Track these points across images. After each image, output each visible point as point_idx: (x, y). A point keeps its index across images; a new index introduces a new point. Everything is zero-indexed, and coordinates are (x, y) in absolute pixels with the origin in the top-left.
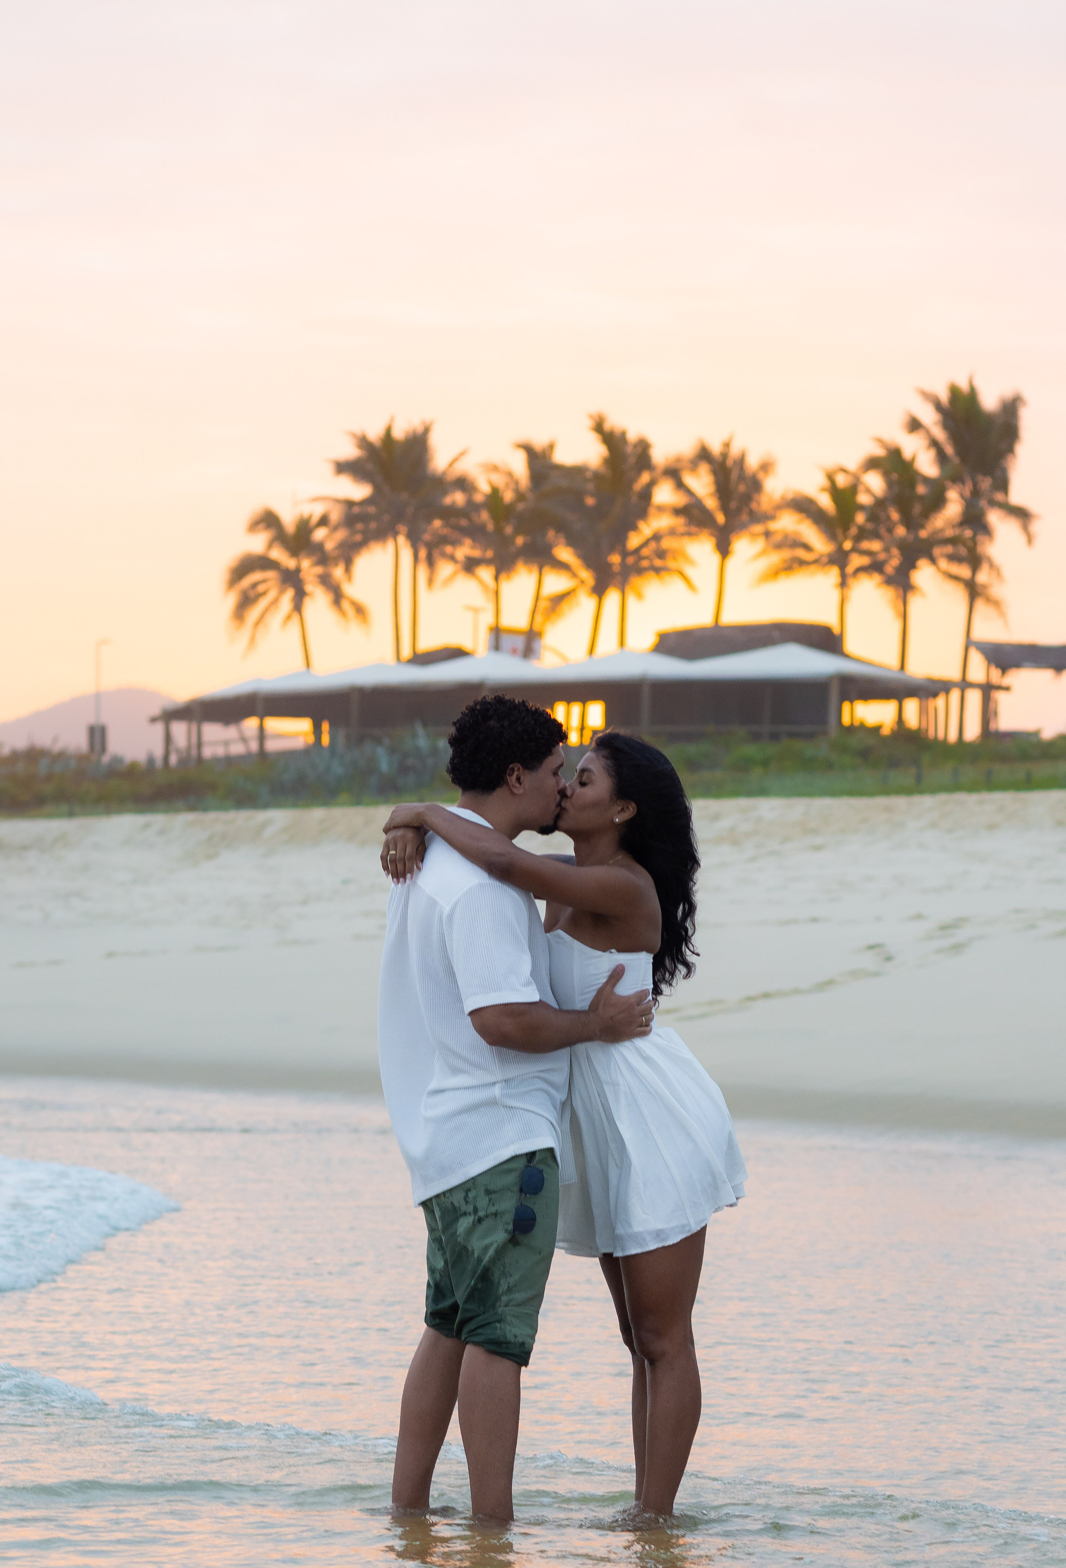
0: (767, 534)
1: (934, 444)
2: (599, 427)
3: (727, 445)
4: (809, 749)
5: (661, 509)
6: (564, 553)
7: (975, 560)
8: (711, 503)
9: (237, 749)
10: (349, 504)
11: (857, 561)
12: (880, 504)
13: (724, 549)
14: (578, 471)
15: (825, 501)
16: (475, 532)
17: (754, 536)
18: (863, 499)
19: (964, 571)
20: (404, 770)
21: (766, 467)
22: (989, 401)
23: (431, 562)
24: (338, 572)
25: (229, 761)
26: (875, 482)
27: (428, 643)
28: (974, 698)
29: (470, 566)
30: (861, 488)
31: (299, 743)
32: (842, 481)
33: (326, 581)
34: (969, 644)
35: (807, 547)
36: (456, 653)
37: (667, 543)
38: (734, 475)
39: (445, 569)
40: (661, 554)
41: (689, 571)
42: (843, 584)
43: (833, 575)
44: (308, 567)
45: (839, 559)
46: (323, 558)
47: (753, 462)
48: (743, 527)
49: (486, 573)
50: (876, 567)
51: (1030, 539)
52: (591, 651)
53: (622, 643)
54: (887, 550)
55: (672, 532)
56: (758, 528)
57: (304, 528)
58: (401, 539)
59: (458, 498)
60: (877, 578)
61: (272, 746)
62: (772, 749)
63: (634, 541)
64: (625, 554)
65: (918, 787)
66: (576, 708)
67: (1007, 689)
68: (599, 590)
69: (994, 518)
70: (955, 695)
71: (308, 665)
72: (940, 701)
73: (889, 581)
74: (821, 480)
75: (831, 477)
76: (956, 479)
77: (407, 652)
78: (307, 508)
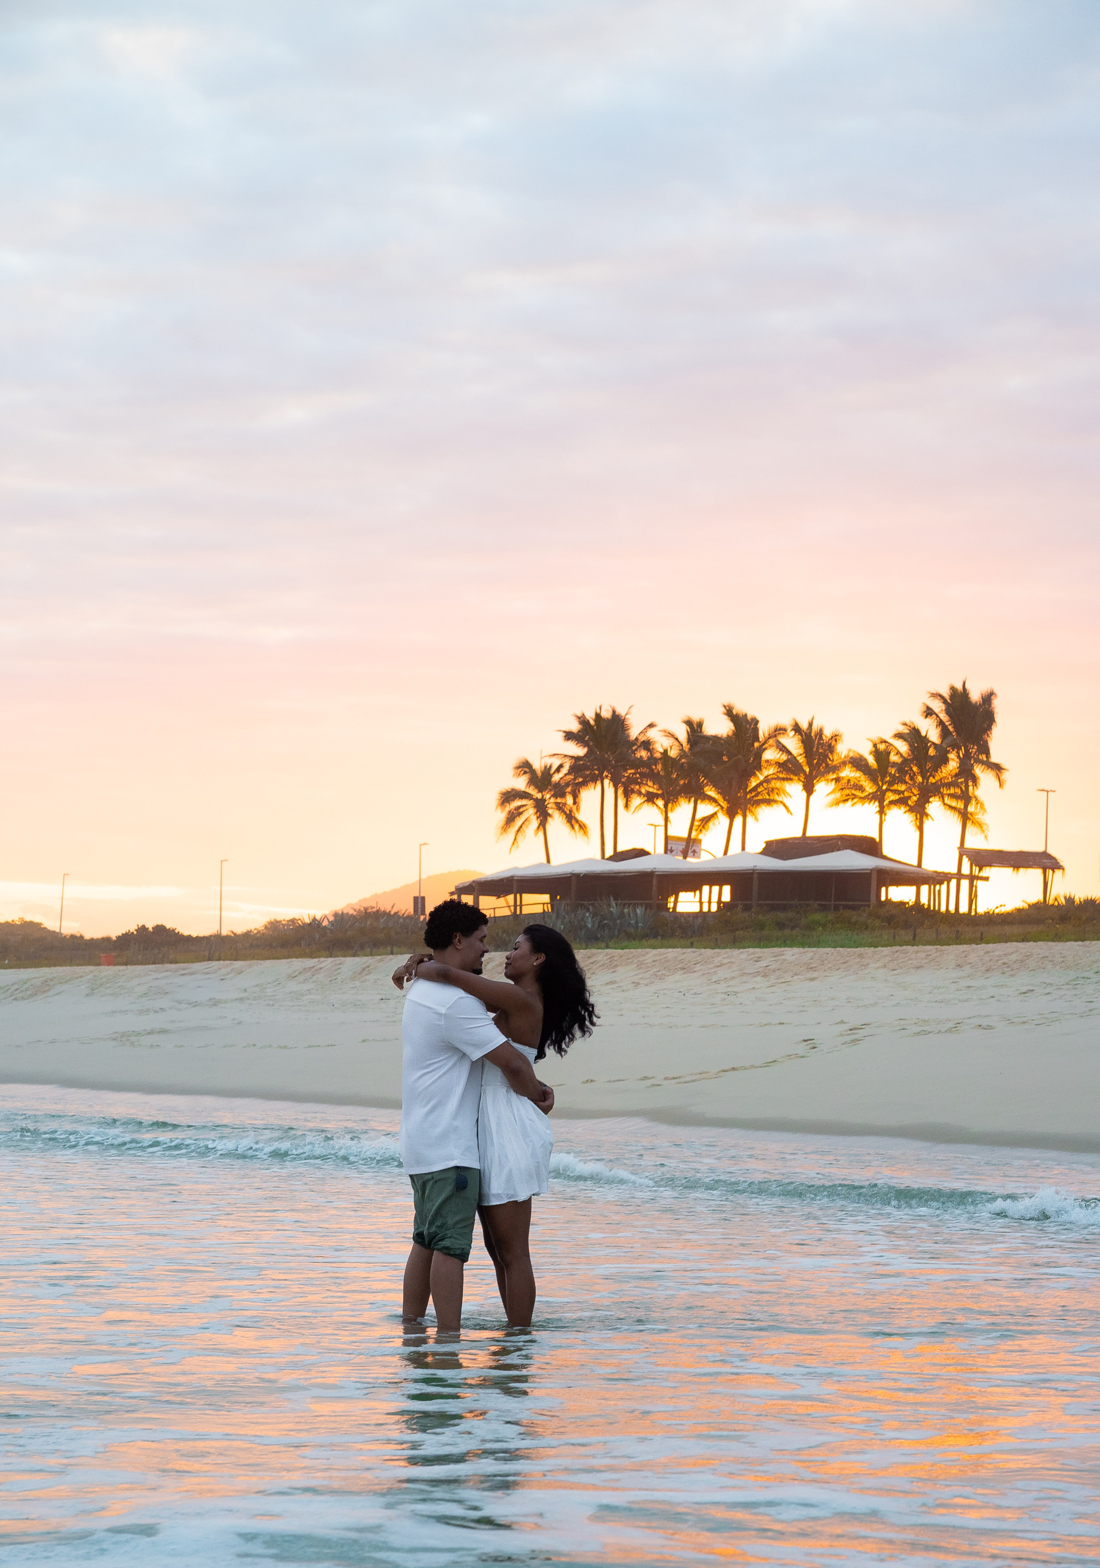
1: (941, 723)
2: (729, 712)
3: (811, 723)
4: (854, 916)
5: (769, 763)
6: (711, 792)
7: (966, 798)
8: (801, 759)
9: (507, 912)
10: (577, 759)
11: (890, 797)
12: (905, 761)
13: (809, 789)
14: (716, 739)
15: (871, 760)
16: (654, 777)
17: (829, 781)
18: (894, 758)
19: (960, 805)
20: (602, 926)
21: (835, 737)
22: (975, 696)
23: (627, 794)
24: (569, 800)
25: (498, 919)
26: (903, 747)
27: (623, 847)
28: (965, 884)
29: (650, 798)
30: (893, 751)
31: (539, 909)
32: (882, 747)
33: (560, 807)
34: (963, 851)
35: (861, 788)
36: (641, 853)
37: (773, 784)
38: (816, 742)
39: (636, 800)
40: (770, 791)
41: (787, 801)
42: (882, 812)
43: (874, 806)
44: (549, 797)
45: (878, 797)
46: (559, 791)
47: (828, 733)
48: (823, 775)
49: (660, 803)
50: (902, 801)
51: (1001, 785)
52: (726, 853)
53: (743, 849)
54: (909, 789)
55: (777, 778)
56: (832, 776)
57: (547, 773)
58: (607, 782)
59: (643, 754)
60: (903, 809)
61: (526, 910)
62: (831, 916)
63: (753, 783)
64: (747, 792)
65: (914, 941)
66: (715, 889)
67: (986, 879)
68: (731, 815)
69: (978, 770)
70: (954, 882)
71: (548, 861)
72: (944, 887)
73: (911, 810)
74: (870, 747)
75: (875, 745)
76: (955, 746)
77: (609, 852)
78: (549, 761)
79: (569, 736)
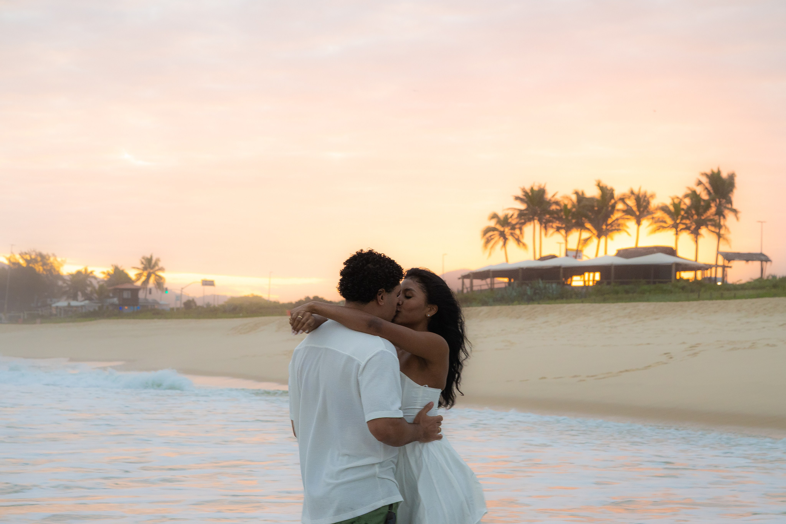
0: (653, 218)
1: (707, 189)
2: (598, 185)
3: (640, 189)
4: (665, 287)
5: (618, 210)
6: (588, 225)
7: (720, 226)
8: (635, 209)
9: (486, 287)
10: (521, 211)
11: (681, 226)
12: (689, 208)
13: (639, 223)
14: (592, 199)
15: (672, 208)
16: (560, 219)
17: (648, 219)
18: (683, 207)
19: (716, 230)
20: (535, 294)
21: (652, 196)
22: (725, 175)
24: (517, 232)
25: (481, 291)
26: (687, 201)
27: (544, 254)
28: (720, 270)
29: (558, 229)
30: (682, 203)
31: (504, 285)
32: (676, 201)
33: (513, 235)
34: (718, 253)
35: (665, 222)
36: (553, 257)
37: (620, 221)
38: (642, 200)
39: (550, 230)
40: (619, 225)
41: (628, 230)
42: (677, 234)
43: (673, 231)
44: (507, 230)
45: (675, 226)
46: (512, 227)
47: (648, 195)
48: (645, 216)
49: (563, 232)
50: (688, 228)
51: (738, 219)
52: (597, 256)
53: (606, 253)
54: (691, 223)
55: (621, 218)
56: (650, 216)
57: (506, 218)
58: (536, 221)
59: (554, 207)
60: (688, 232)
61: (496, 286)
62: (653, 287)
63: (610, 221)
64: (607, 225)
66: (592, 274)
67: (730, 267)
68: (599, 236)
69: (727, 212)
70: (714, 269)
71: (507, 261)
72: (709, 271)
73: (692, 233)
74: (670, 201)
75: (673, 199)
76: (714, 200)
77: (538, 257)
78: (507, 212)
79: (517, 198)
